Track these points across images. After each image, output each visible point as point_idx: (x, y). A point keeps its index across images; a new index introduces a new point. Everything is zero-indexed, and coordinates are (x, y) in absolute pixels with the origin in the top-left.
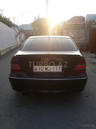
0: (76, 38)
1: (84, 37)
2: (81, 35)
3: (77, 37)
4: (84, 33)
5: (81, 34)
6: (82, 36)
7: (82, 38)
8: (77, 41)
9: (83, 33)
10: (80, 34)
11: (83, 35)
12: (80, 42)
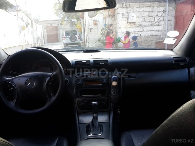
0: (146, 26)
1: (162, 23)
2: (157, 19)
3: (147, 24)
4: (164, 15)
5: (157, 16)
6: (158, 21)
7: (158, 25)
8: (148, 33)
9: (160, 14)
10: (154, 17)
11: (162, 19)
12: (154, 33)
